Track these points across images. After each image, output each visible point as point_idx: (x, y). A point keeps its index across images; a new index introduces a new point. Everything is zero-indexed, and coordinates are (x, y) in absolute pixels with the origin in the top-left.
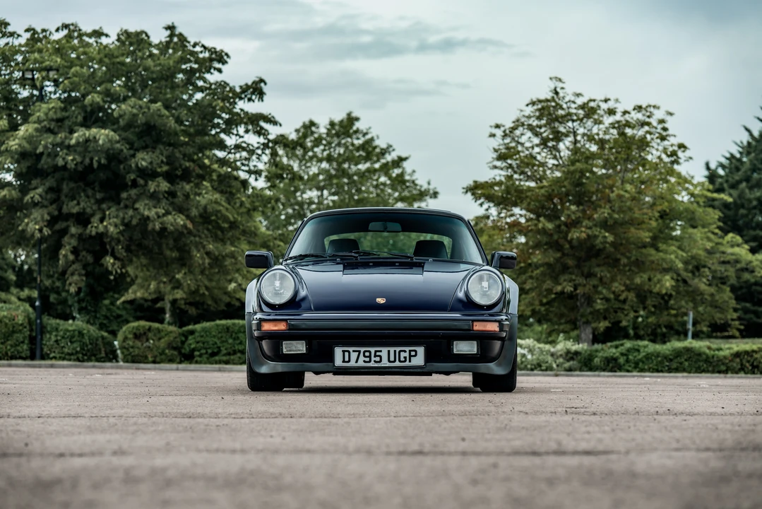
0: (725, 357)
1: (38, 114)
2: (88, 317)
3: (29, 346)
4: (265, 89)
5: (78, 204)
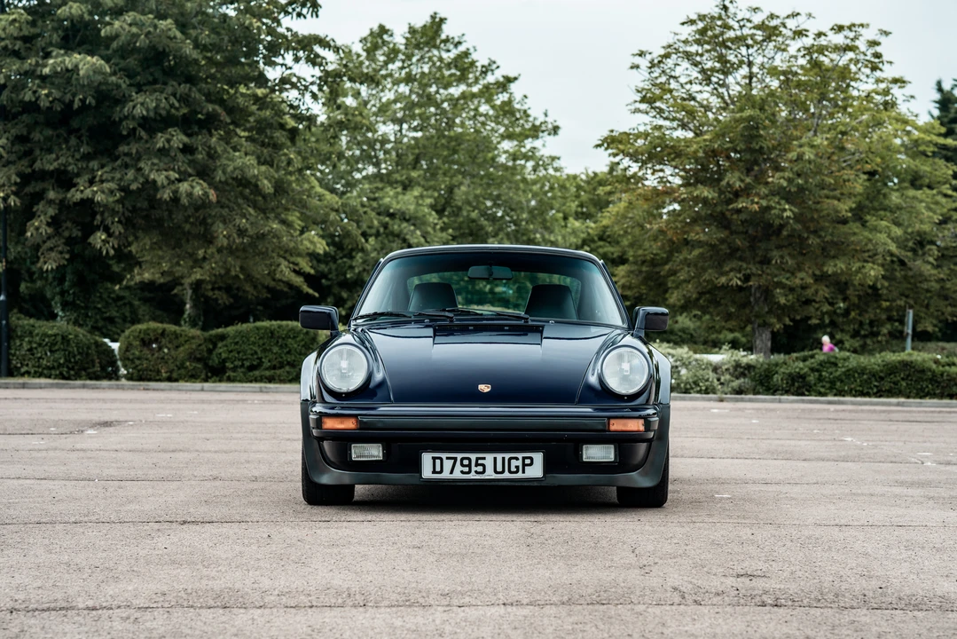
2: (75, 315)
5: (57, 158)
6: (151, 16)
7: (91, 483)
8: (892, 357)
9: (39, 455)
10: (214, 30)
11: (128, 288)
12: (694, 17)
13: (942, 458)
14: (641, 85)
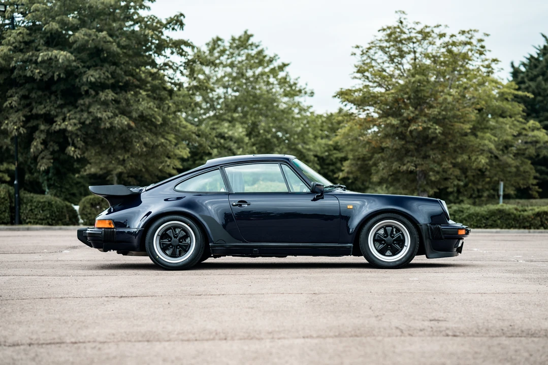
0: (529, 217)
1: (9, 38)
2: (55, 191)
3: (10, 214)
4: (184, 21)
5: (45, 107)
6: (94, 30)
7: (69, 277)
8: (492, 207)
9: (39, 263)
10: (128, 38)
11: (82, 177)
12: (385, 27)
13: (528, 258)
14: (357, 64)
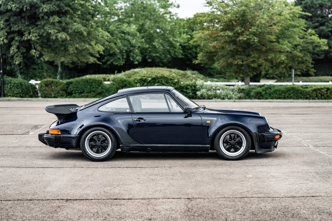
0: (309, 91)
5: (18, 27)
